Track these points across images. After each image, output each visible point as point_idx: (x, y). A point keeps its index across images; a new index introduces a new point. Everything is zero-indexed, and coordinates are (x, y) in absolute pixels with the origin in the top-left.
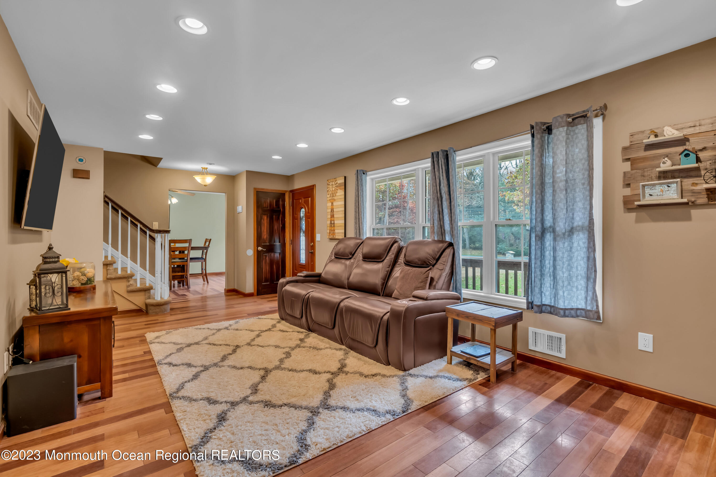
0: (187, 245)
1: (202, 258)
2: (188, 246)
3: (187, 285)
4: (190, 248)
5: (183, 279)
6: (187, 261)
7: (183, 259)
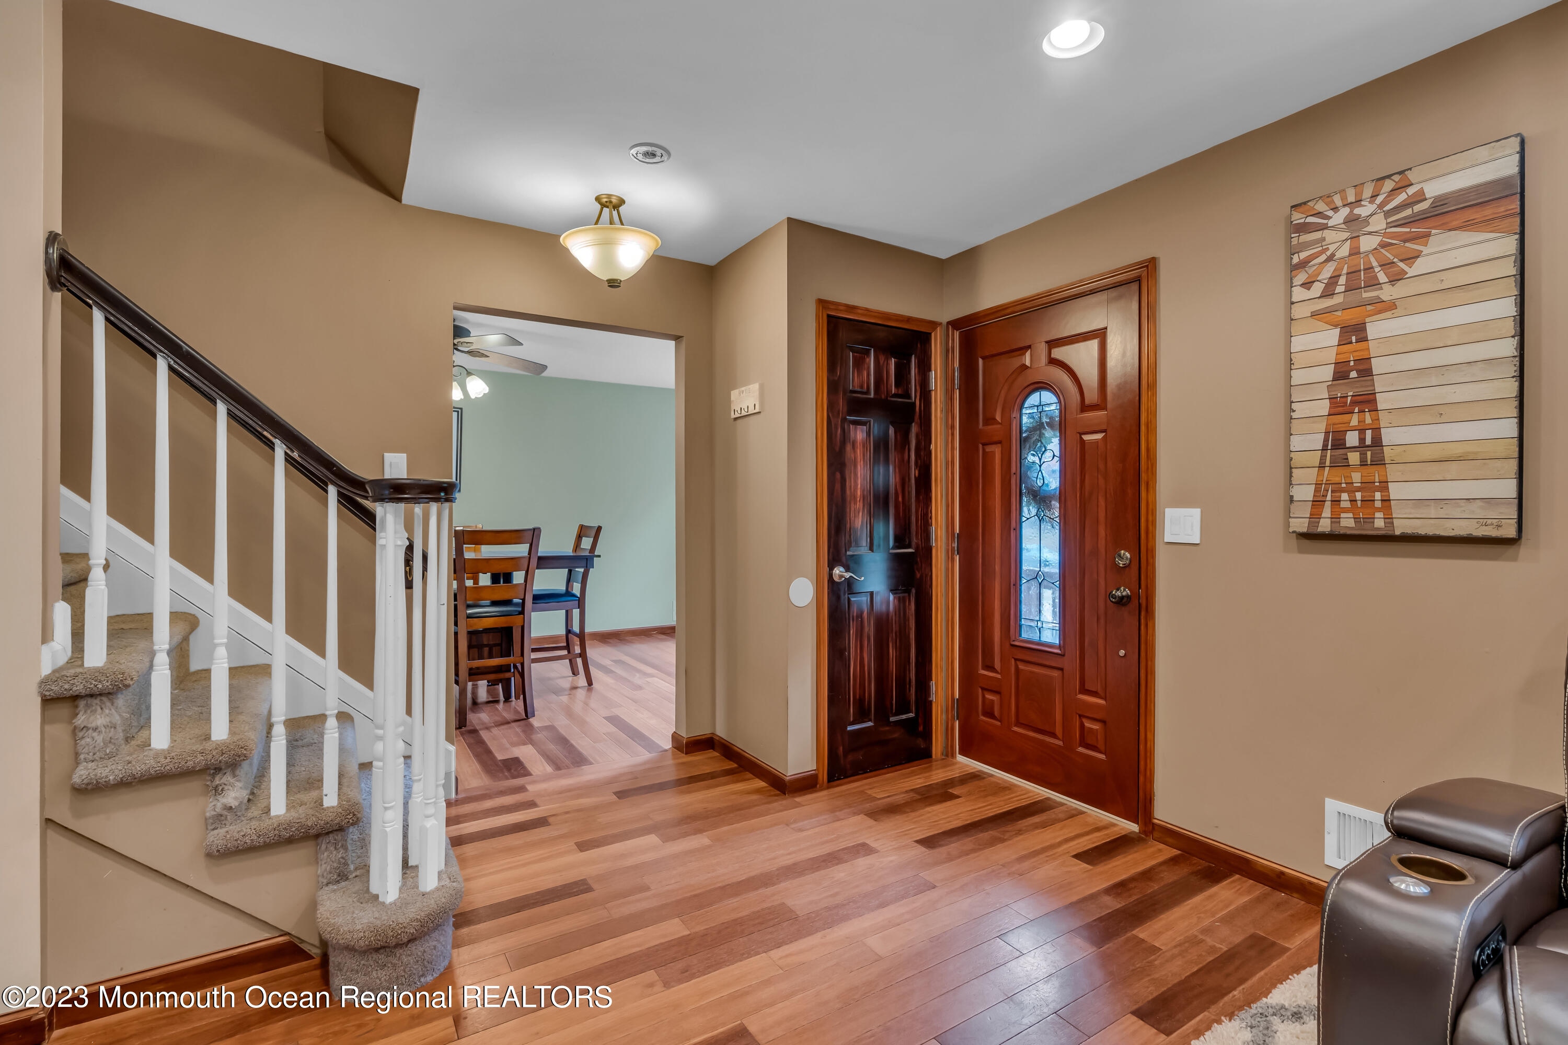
0: (521, 550)
1: (568, 593)
2: (526, 554)
3: (523, 691)
4: (534, 562)
5: (507, 675)
6: (522, 612)
7: (508, 602)
